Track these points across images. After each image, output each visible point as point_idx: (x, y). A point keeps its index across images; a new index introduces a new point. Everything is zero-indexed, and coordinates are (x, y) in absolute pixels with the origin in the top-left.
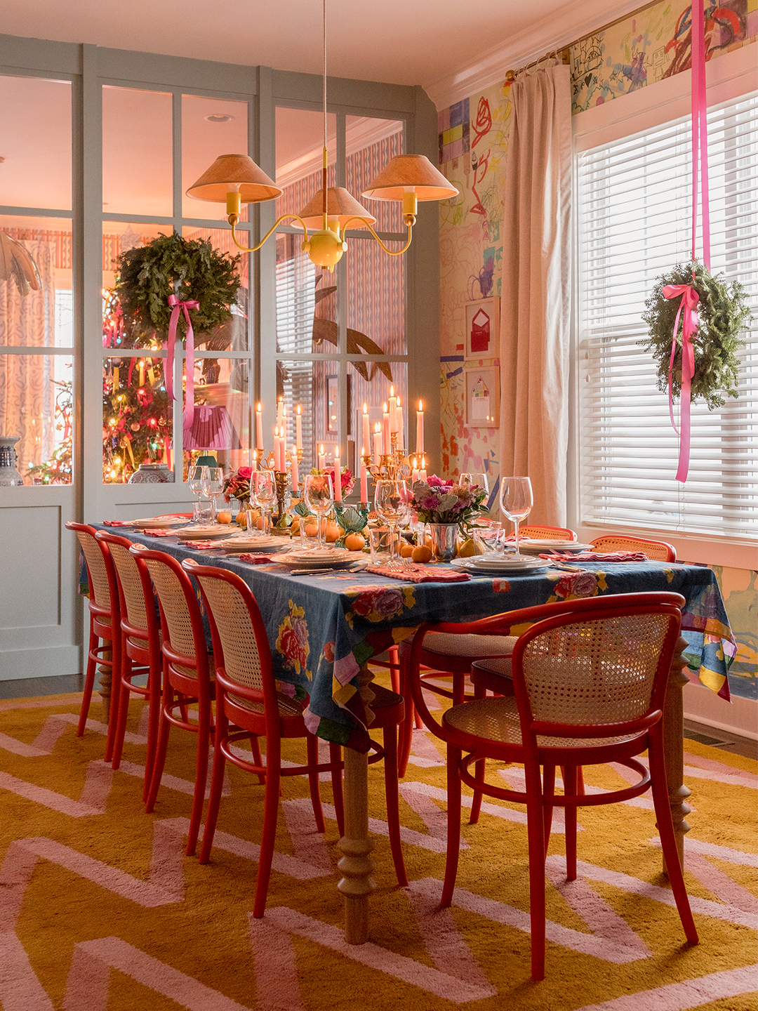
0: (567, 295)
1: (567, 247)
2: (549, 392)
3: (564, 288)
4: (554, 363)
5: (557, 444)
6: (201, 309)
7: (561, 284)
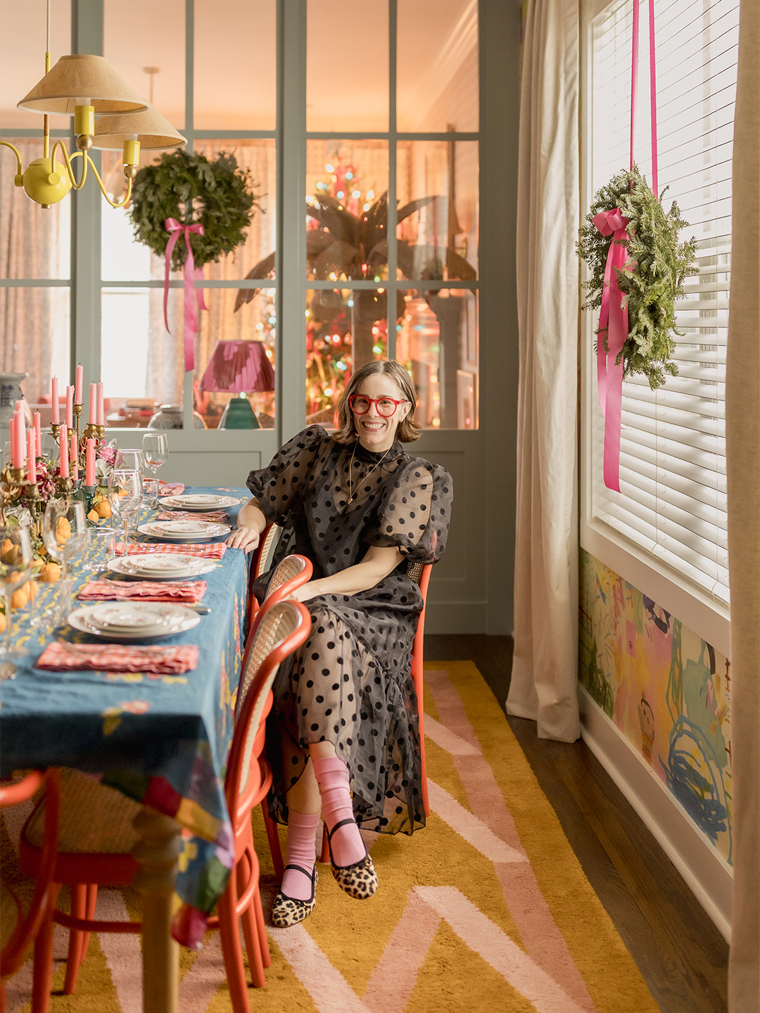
0: (572, 213)
1: (572, 148)
2: (544, 343)
3: (568, 203)
4: (551, 304)
5: (551, 412)
6: (206, 233)
7: (563, 199)
